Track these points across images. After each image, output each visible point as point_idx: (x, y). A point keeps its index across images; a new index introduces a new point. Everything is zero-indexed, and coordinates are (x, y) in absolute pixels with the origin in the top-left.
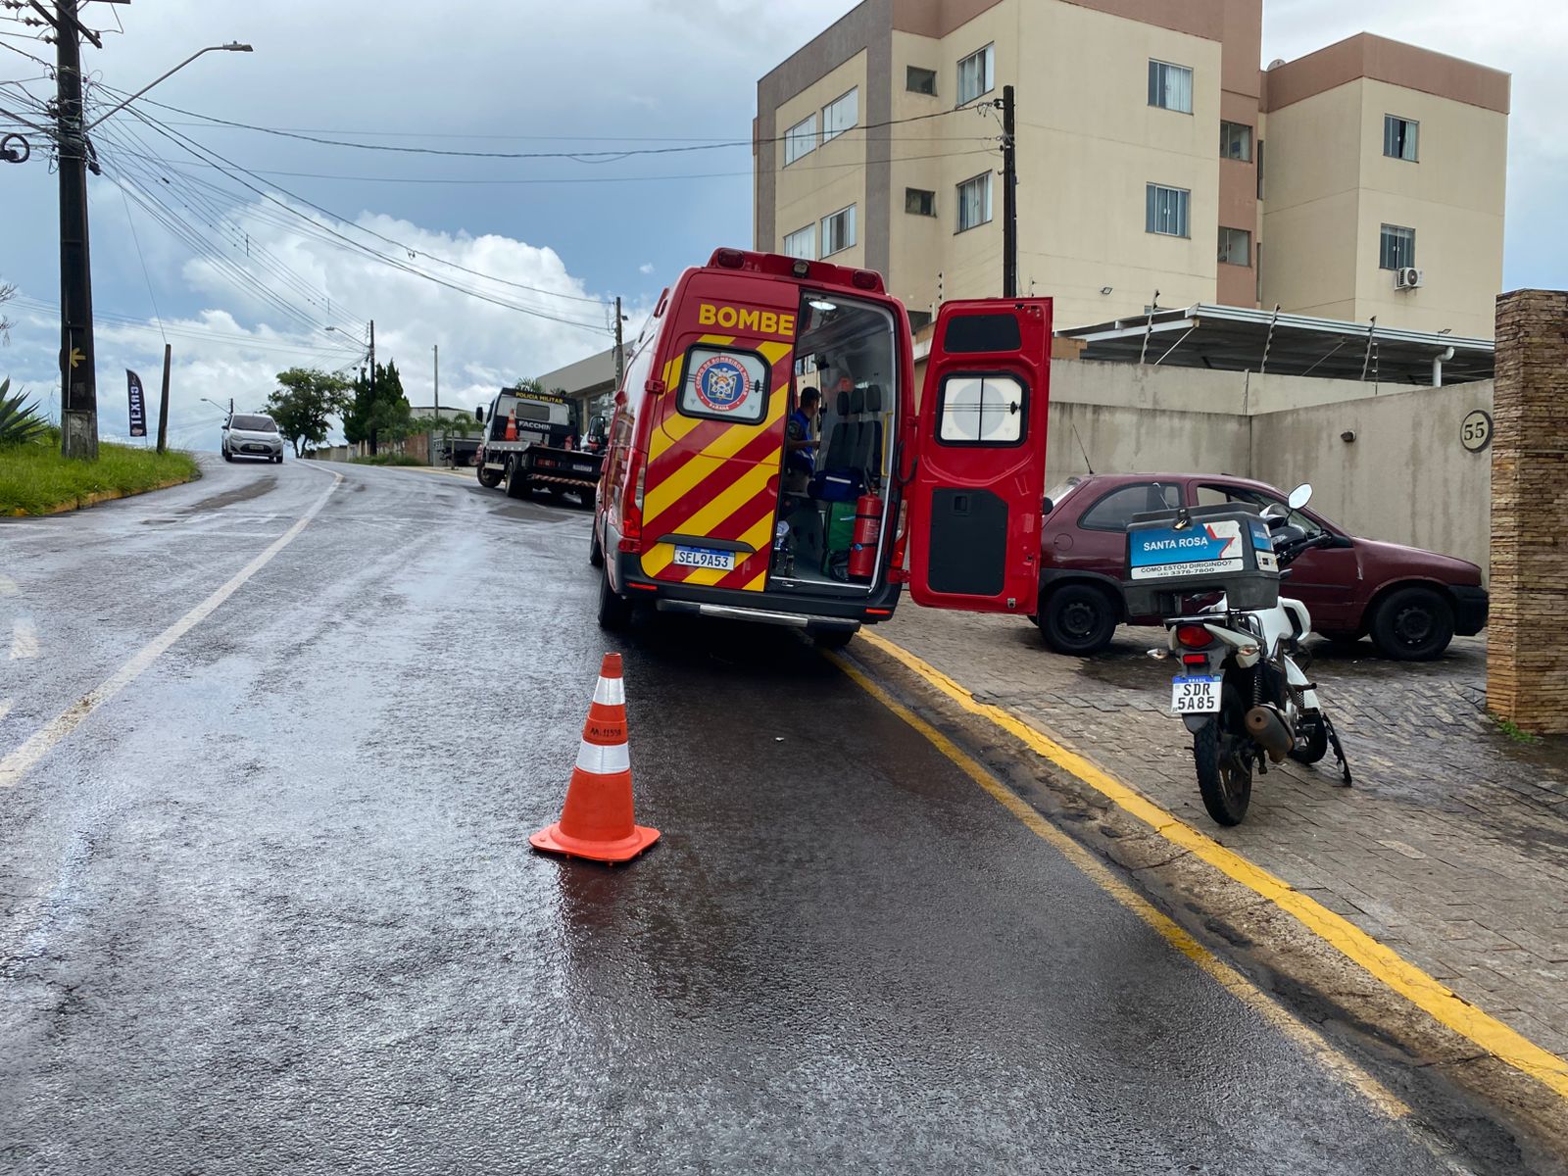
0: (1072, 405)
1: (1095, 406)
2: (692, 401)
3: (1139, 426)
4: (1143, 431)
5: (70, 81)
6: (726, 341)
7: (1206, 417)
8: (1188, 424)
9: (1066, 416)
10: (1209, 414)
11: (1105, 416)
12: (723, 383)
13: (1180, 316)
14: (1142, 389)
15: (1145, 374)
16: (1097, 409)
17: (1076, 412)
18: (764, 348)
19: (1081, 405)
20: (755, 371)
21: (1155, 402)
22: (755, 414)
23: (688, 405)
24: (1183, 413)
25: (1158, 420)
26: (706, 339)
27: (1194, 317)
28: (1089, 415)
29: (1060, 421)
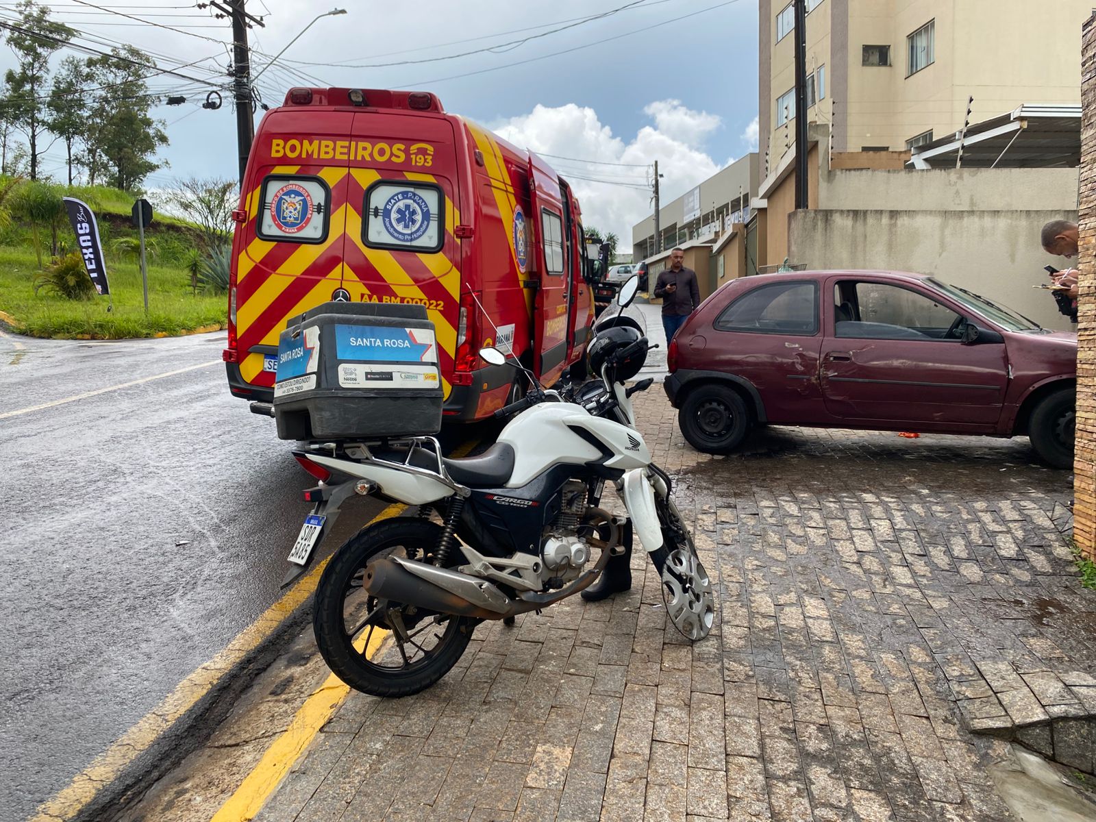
0: (865, 212)
1: (891, 211)
2: (269, 227)
3: (943, 228)
4: (947, 232)
5: (241, 52)
6: (292, 170)
7: (1024, 215)
8: (1002, 223)
9: (859, 224)
10: (1028, 212)
11: (903, 221)
12: (291, 209)
13: (1005, 120)
14: (957, 192)
15: (961, 177)
16: (894, 214)
17: (871, 220)
18: (324, 173)
19: (876, 211)
20: (316, 194)
21: (972, 203)
22: (318, 234)
23: (266, 230)
24: (996, 213)
25: (966, 219)
26: (278, 170)
27: (1021, 119)
28: (885, 220)
29: (853, 227)
